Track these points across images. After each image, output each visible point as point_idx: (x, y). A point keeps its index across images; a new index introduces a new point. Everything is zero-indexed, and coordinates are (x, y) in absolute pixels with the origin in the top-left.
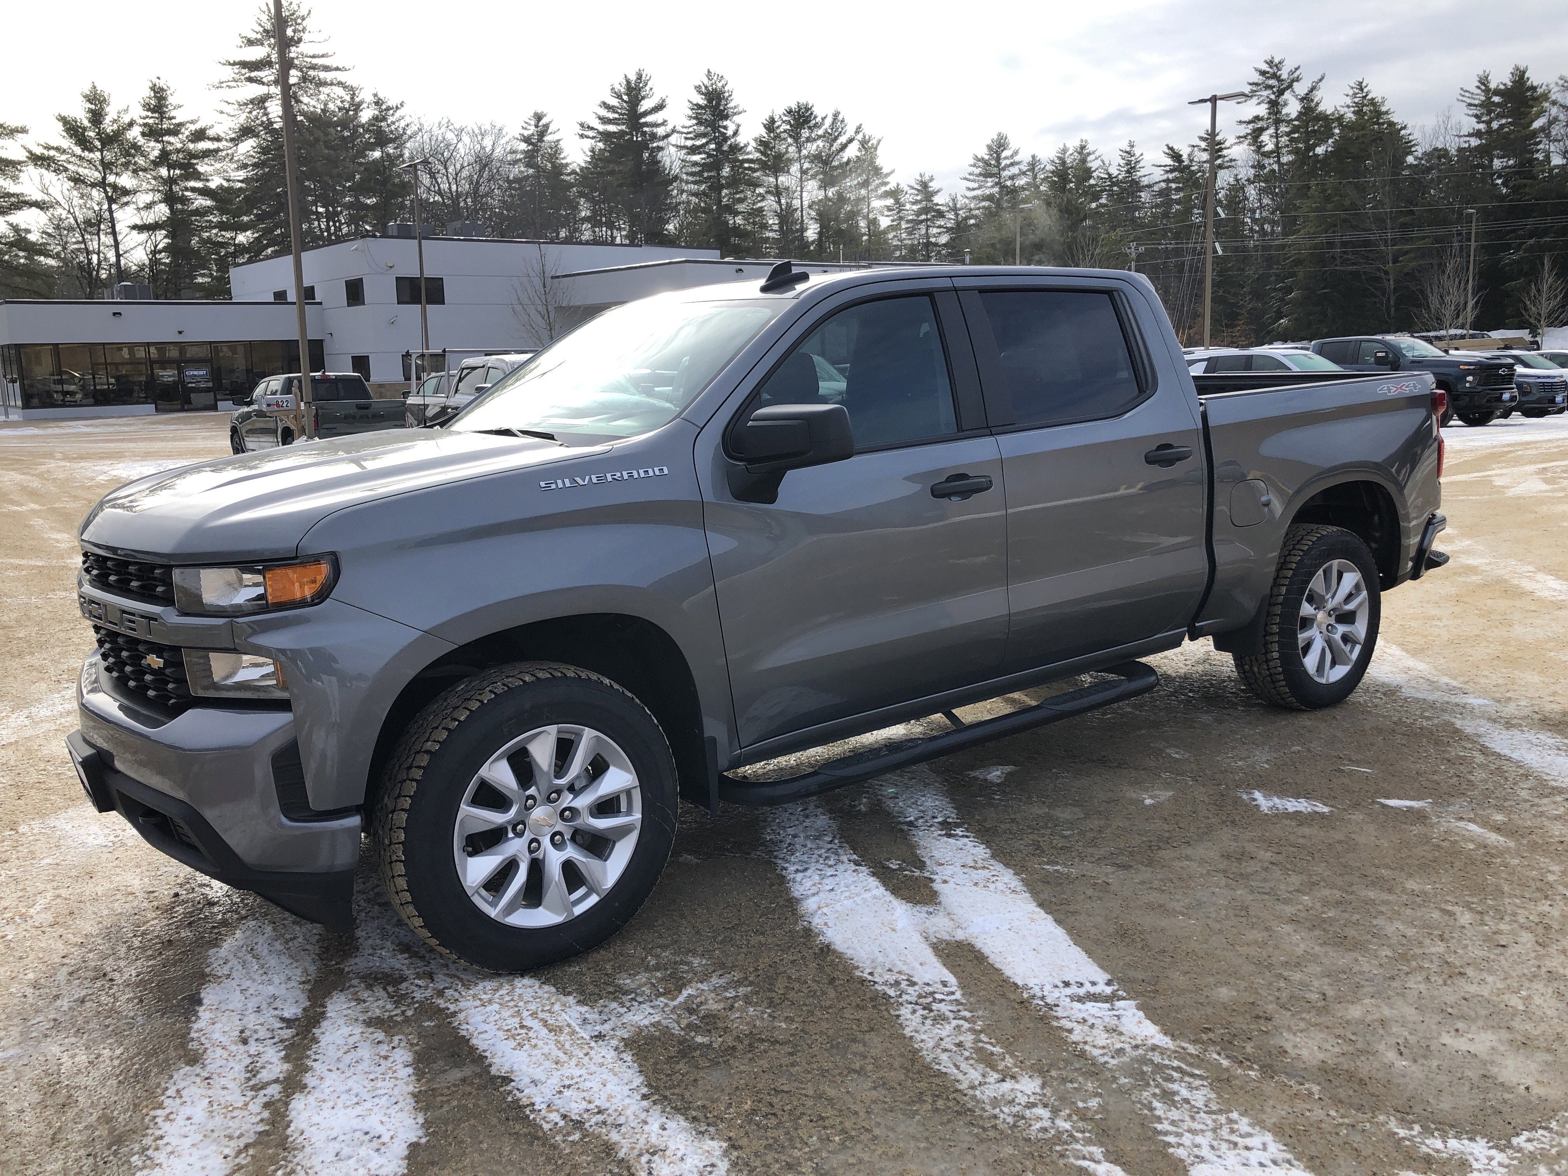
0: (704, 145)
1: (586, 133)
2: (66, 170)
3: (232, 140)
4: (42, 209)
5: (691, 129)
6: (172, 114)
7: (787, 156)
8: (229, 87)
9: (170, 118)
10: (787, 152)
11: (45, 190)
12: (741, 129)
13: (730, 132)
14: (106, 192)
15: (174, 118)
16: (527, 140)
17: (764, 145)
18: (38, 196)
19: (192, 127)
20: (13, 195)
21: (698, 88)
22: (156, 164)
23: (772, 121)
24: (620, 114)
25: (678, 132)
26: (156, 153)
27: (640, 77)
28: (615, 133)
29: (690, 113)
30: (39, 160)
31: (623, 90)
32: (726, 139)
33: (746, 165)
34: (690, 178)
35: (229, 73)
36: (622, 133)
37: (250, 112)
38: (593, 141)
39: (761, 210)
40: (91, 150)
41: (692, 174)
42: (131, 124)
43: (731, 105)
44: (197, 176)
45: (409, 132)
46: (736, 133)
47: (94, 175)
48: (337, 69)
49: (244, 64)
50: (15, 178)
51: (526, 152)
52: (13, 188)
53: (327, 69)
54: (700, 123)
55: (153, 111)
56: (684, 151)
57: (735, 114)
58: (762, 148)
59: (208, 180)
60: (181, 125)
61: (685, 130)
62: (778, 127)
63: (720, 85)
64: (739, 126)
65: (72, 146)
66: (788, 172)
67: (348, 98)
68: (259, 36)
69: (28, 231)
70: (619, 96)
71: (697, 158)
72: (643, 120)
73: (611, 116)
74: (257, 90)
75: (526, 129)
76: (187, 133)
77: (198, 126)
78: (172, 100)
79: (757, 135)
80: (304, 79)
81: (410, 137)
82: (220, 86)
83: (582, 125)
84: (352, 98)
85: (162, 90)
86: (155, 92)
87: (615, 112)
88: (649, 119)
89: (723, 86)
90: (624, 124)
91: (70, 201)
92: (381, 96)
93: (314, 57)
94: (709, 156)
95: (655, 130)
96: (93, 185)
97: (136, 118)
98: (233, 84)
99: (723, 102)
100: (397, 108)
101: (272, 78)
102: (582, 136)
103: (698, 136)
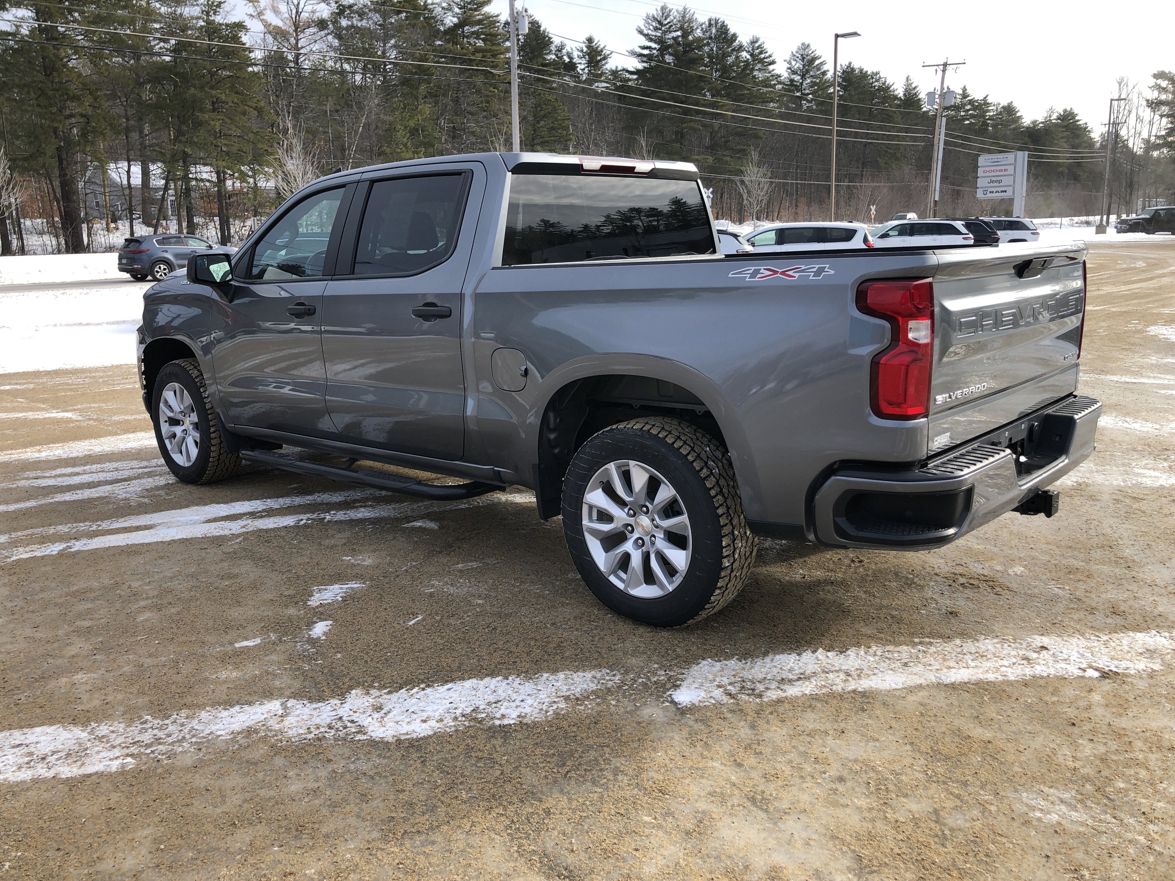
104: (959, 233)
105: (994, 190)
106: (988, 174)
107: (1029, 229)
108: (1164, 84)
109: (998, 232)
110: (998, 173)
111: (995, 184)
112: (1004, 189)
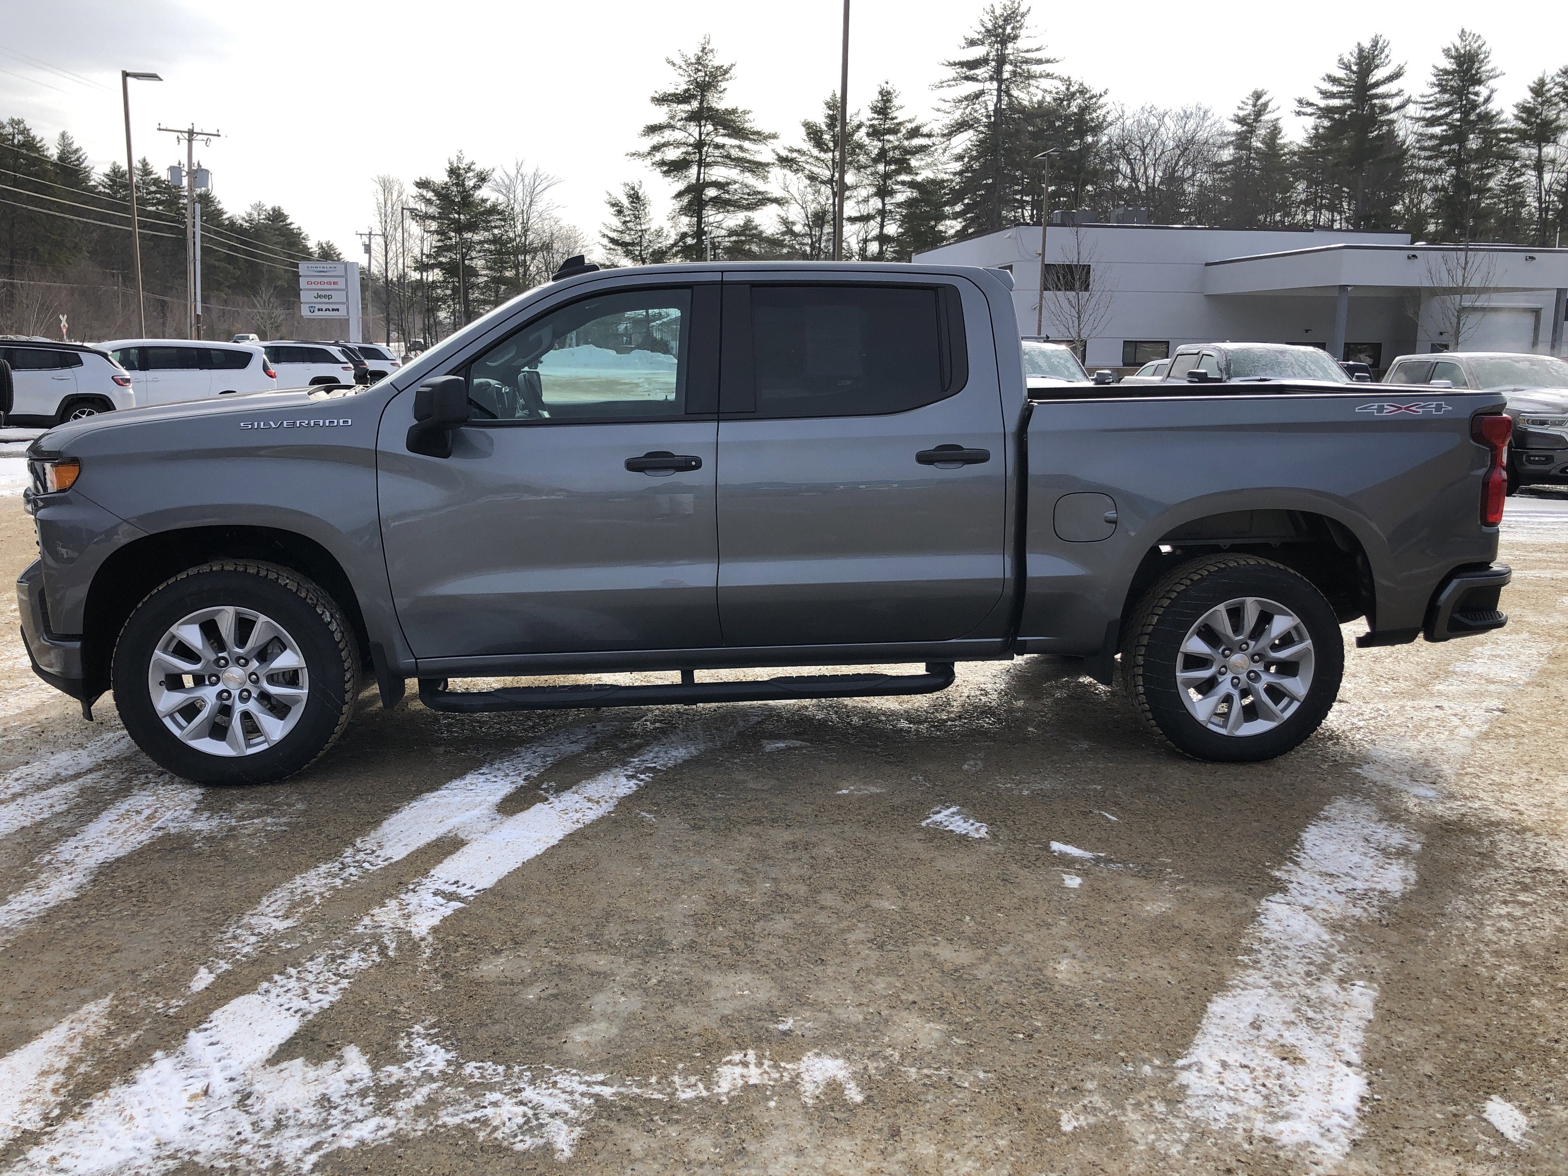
0: (1446, 116)
1: (1303, 110)
2: (804, 169)
3: (943, 135)
4: (780, 204)
5: (1432, 98)
6: (894, 115)
7: (1558, 123)
8: (949, 86)
9: (893, 119)
10: (1557, 118)
11: (786, 188)
12: (1494, 95)
13: (1481, 99)
14: (832, 188)
15: (896, 118)
16: (1241, 121)
17: (1527, 112)
18: (777, 193)
19: (909, 126)
20: (759, 193)
21: (1447, 52)
22: (876, 161)
23: (1542, 83)
24: (1350, 87)
25: (1416, 102)
26: (876, 151)
27: (1375, 44)
28: (1338, 108)
29: (1434, 80)
30: (785, 162)
31: (1353, 60)
32: (1474, 106)
33: (1503, 136)
34: (1427, 153)
35: (951, 72)
36: (1346, 107)
37: (965, 109)
38: (1312, 118)
39: (1518, 186)
40: (825, 151)
41: (1431, 149)
42: (859, 126)
43: (1488, 67)
44: (909, 170)
45: (1109, 119)
46: (1487, 100)
47: (826, 174)
48: (1048, 61)
49: (962, 64)
50: (765, 178)
51: (1237, 134)
52: (760, 186)
53: (1039, 62)
54: (1443, 90)
55: (879, 113)
56: (1421, 123)
57: (1491, 78)
58: (1524, 115)
59: (917, 174)
60: (900, 124)
61: (1425, 100)
62: (1549, 90)
63: (1475, 46)
64: (1492, 92)
65: (811, 148)
66: (1555, 141)
67: (1063, 88)
68: (980, 37)
69: (793, 223)
70: (1347, 67)
71: (1437, 130)
72: (1374, 91)
73: (1336, 89)
74: (972, 87)
75: (1242, 109)
76: (904, 131)
77: (913, 125)
78: (896, 102)
79: (1520, 100)
80: (1014, 73)
81: (1111, 124)
82: (941, 85)
83: (1300, 102)
84: (1068, 89)
85: (889, 93)
86: (883, 96)
87: (1341, 84)
88: (1381, 90)
89: (1480, 47)
90: (1349, 97)
91: (803, 195)
92: (1086, 85)
93: (1027, 51)
94: (1451, 126)
95: (1388, 101)
96: (823, 182)
97: (864, 120)
98: (953, 83)
99: (1476, 65)
100: (1101, 96)
101: (987, 75)
102: (1298, 113)
103: (1439, 106)
104: (337, 361)
105: (324, 307)
106: (313, 286)
107: (387, 359)
108: (430, 195)
109: (366, 361)
110: (326, 286)
111: (323, 300)
112: (335, 307)
